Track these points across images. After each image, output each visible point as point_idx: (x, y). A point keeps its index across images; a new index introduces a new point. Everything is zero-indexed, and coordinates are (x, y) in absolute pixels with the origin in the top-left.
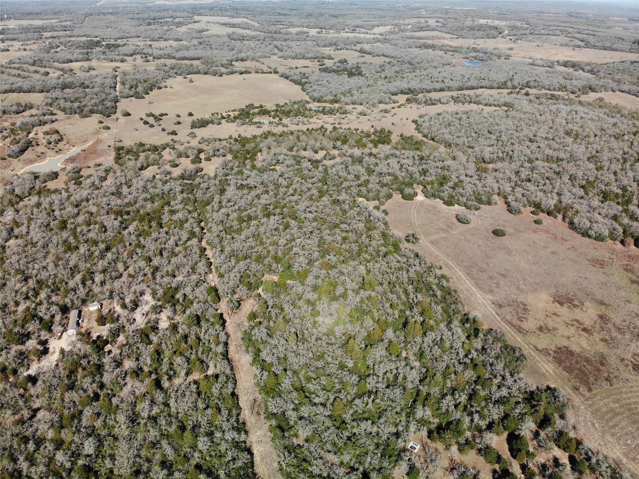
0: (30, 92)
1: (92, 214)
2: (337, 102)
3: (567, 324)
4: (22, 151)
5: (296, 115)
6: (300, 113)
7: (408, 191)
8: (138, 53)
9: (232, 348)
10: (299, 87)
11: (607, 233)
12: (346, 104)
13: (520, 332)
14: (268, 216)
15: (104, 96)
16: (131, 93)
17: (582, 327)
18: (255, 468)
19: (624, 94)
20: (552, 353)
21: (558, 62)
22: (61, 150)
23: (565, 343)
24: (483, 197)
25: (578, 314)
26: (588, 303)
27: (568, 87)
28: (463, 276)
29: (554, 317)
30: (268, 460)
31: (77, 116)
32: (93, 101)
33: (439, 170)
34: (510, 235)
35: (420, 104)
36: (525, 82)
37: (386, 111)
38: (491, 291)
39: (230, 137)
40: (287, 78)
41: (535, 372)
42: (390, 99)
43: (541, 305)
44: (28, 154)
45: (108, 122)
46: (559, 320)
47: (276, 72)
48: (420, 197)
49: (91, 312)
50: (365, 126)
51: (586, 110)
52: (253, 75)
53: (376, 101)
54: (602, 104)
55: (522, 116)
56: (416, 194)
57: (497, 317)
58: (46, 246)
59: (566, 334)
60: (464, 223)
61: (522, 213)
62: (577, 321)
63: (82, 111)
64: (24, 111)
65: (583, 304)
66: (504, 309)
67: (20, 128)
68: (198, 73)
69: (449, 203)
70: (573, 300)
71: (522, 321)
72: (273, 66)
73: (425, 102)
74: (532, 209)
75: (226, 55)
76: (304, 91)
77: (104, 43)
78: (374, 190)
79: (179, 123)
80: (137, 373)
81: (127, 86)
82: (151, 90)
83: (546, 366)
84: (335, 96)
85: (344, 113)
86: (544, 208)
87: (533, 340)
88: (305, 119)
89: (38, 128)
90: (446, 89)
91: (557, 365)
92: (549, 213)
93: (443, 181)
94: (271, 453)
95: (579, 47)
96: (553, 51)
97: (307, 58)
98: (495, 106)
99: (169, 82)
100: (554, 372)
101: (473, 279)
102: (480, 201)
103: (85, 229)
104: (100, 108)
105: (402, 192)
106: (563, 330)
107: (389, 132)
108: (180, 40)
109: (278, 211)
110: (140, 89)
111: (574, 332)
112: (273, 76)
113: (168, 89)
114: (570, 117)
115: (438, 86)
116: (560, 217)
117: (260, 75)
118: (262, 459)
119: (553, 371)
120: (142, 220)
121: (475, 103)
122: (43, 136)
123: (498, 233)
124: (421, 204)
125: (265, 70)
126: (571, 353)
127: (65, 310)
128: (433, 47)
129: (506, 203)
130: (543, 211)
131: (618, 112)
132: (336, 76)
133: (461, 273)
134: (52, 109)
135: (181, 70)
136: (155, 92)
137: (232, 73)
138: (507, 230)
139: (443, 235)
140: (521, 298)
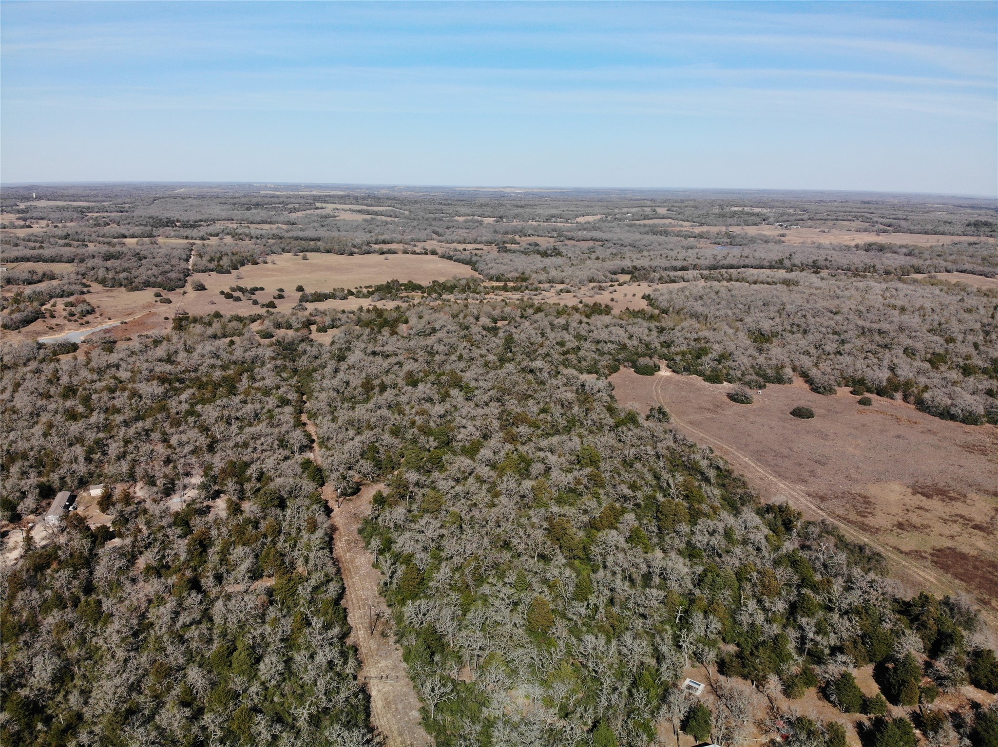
0: (53, 261)
2: (525, 280)
3: (945, 521)
4: (27, 322)
7: (643, 361)
8: (228, 234)
10: (468, 268)
11: (981, 410)
12: (540, 282)
13: (864, 530)
14: (415, 384)
16: (212, 265)
17: (971, 524)
20: (929, 557)
21: (857, 246)
22: (88, 322)
23: (949, 543)
24: (769, 371)
25: (959, 508)
26: (974, 495)
27: (878, 266)
28: (751, 463)
29: (921, 512)
30: (400, 706)
31: (123, 289)
32: (149, 272)
33: (693, 343)
34: (822, 416)
35: (652, 281)
36: (810, 261)
37: (601, 288)
38: (803, 481)
39: (361, 309)
40: (450, 258)
41: (905, 579)
42: (606, 277)
43: (893, 497)
44: (38, 325)
45: (168, 295)
46: (928, 515)
47: (434, 253)
48: (665, 373)
49: (93, 498)
50: (569, 300)
51: (911, 287)
52: (401, 256)
53: (585, 278)
56: (657, 368)
59: (947, 532)
60: (742, 402)
61: (835, 392)
62: (962, 517)
63: (131, 283)
64: (40, 281)
65: (965, 496)
66: (829, 502)
67: (30, 297)
68: (317, 250)
69: (714, 378)
70: (948, 491)
71: (866, 517)
72: (429, 248)
73: (660, 279)
74: (851, 389)
75: (360, 237)
76: (476, 270)
78: (589, 359)
79: (281, 297)
81: (206, 258)
82: (243, 265)
83: (921, 573)
84: (523, 273)
85: (536, 289)
86: (870, 385)
87: (892, 540)
88: (478, 296)
89: (58, 299)
90: (691, 267)
91: (942, 571)
92: (881, 392)
93: (700, 353)
94: (405, 694)
95: (885, 232)
96: (847, 237)
97: (480, 243)
99: (269, 258)
100: (939, 580)
102: (766, 378)
104: (159, 279)
105: (634, 365)
106: (938, 527)
107: (607, 306)
108: (293, 224)
109: (432, 378)
110: (225, 262)
111: (959, 530)
112: (430, 257)
113: (270, 265)
115: (679, 264)
116: (899, 395)
117: (410, 256)
118: (388, 704)
119: (936, 578)
120: (201, 386)
121: (737, 280)
122: (63, 307)
123: (800, 413)
124: (668, 380)
126: (964, 557)
127: (47, 493)
129: (806, 382)
130: (869, 390)
132: (523, 256)
133: (747, 459)
135: (290, 246)
136: (249, 267)
137: (368, 253)
138: (815, 410)
139: (710, 415)
140: (857, 489)
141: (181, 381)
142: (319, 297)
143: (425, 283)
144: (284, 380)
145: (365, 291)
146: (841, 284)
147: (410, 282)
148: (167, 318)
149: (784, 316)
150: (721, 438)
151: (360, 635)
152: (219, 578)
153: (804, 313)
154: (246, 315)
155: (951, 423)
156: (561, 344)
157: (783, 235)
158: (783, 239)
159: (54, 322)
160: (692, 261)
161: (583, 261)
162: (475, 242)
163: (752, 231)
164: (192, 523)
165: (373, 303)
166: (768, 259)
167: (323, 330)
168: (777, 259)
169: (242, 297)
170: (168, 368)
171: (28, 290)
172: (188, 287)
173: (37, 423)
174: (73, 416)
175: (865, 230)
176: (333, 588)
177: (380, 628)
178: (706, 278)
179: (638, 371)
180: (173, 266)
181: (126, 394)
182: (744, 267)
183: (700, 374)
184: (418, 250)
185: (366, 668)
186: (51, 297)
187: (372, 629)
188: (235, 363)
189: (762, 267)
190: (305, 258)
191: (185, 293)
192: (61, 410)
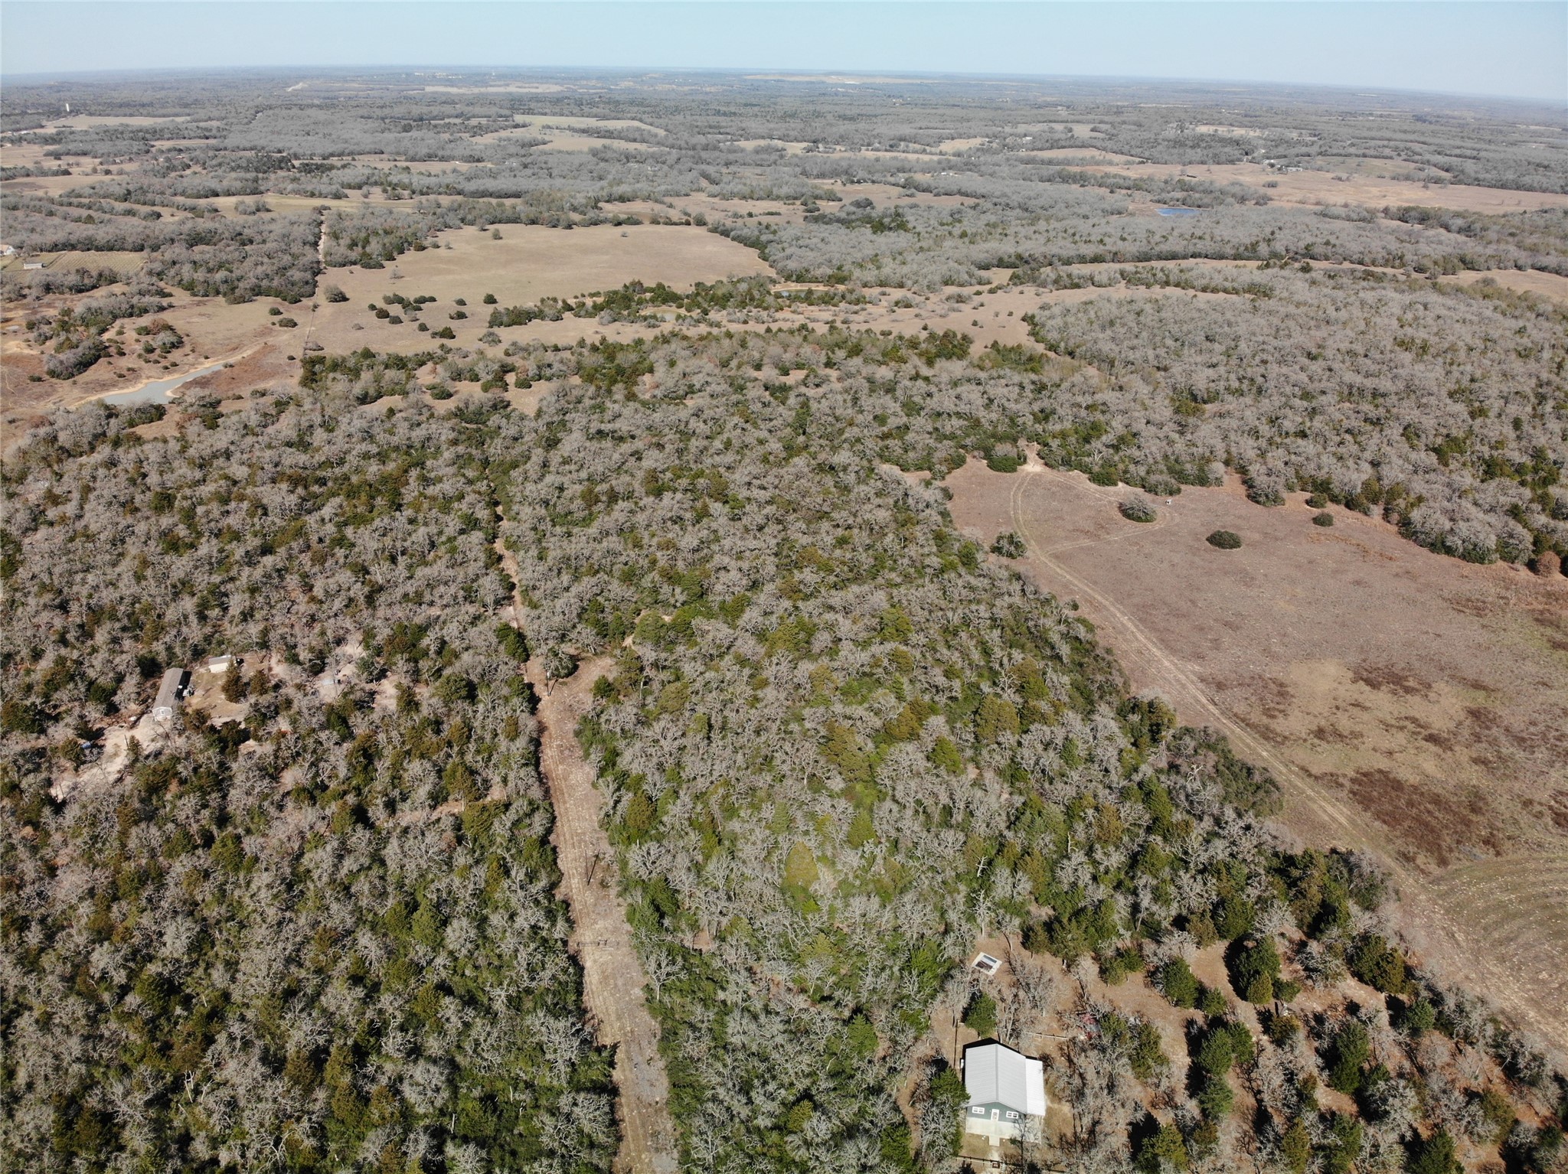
0: (111, 249)
1: (235, 483)
2: (842, 280)
3: (1388, 727)
4: (84, 365)
5: (743, 304)
6: (752, 299)
7: (1002, 449)
8: (376, 183)
9: (549, 755)
10: (754, 253)
11: (1492, 542)
12: (865, 285)
13: (1267, 738)
14: (658, 493)
15: (287, 259)
16: (354, 255)
17: (1425, 733)
18: (585, 998)
19: (1545, 275)
20: (1347, 784)
21: (1386, 211)
22: (175, 365)
23: (1383, 763)
24: (1188, 466)
25: (1415, 706)
26: (1443, 685)
27: (1409, 257)
28: (1130, 625)
29: (1355, 711)
30: (620, 982)
31: (221, 299)
32: (260, 269)
33: (1083, 413)
34: (1253, 545)
35: (1043, 285)
36: (1302, 245)
37: (960, 299)
38: (1199, 657)
39: (582, 343)
40: (725, 233)
41: (1303, 820)
42: (971, 276)
43: (1323, 686)
44: (99, 371)
45: (290, 312)
46: (1366, 716)
47: (700, 222)
48: (1033, 467)
49: (215, 676)
50: (908, 325)
51: (1450, 303)
52: (647, 228)
53: (937, 278)
54: (1488, 290)
55: (1292, 309)
56: (1022, 459)
57: (1211, 707)
58: (118, 541)
59: (1385, 745)
60: (1139, 519)
61: (1283, 502)
62: (1414, 720)
63: (233, 289)
64: (94, 287)
65: (1429, 686)
66: (1229, 692)
67: (83, 319)
68: (515, 220)
69: (1103, 478)
70: (1406, 678)
71: (1273, 717)
72: (694, 211)
73: (1056, 282)
74: (1308, 495)
75: (584, 189)
76: (765, 259)
77: (296, 163)
78: (919, 446)
79: (461, 316)
80: (312, 793)
81: (345, 241)
82: (401, 252)
83: (1329, 809)
84: (839, 268)
85: (857, 302)
86: (1337, 491)
87: (1301, 755)
88: (764, 314)
89: (126, 320)
90: (1109, 257)
91: (1360, 807)
92: (1350, 504)
93: (1090, 433)
94: (627, 967)
95: (1438, 181)
96: (1375, 191)
97: (778, 198)
98: (1226, 291)
99: (443, 237)
100: (1352, 822)
101: (1156, 630)
102: (1182, 477)
103: (216, 509)
104: (275, 283)
105: (988, 454)
106: (1375, 737)
107: (965, 338)
108: (478, 161)
109: (684, 482)
110: (374, 247)
111: (1404, 742)
112: (693, 230)
113: (442, 251)
114: (1409, 316)
115: (1089, 250)
116: (1377, 510)
117: (661, 229)
118: (605, 979)
119: (1349, 819)
120: (352, 494)
121: (1177, 285)
122: (135, 335)
123: (1221, 540)
124: (1036, 479)
125: (675, 219)
126: (1398, 785)
127: (150, 669)
128: (1082, 180)
129: (1244, 482)
130: (1335, 499)
131: (1530, 308)
132: (843, 230)
133: (1125, 620)
134: (162, 284)
135: (475, 213)
136: (411, 255)
137: (595, 223)
138: (1245, 535)
140: (1274, 671)
141: (322, 482)
142: (520, 317)
143: (682, 286)
144: (470, 482)
145: (589, 302)
146: (1340, 294)
147: (660, 286)
148: (292, 358)
149: (1234, 361)
150: (1095, 583)
151: (573, 886)
152: (391, 806)
153: (1265, 357)
154: (410, 354)
155: (1443, 559)
156: (880, 419)
157: (1273, 185)
158: (1270, 192)
159: (124, 363)
160: (1112, 245)
161: (939, 241)
162: (769, 196)
163: (1221, 176)
164: (351, 721)
165: (601, 329)
166: (1235, 241)
167: (525, 384)
168: (1247, 241)
169: (403, 316)
170: (302, 458)
171: (80, 305)
172: (320, 297)
173: (121, 555)
174: (174, 545)
175: (1407, 178)
176: (539, 822)
177: (599, 875)
178: (1130, 279)
179: (993, 465)
180: (294, 256)
181: (245, 505)
182: (1194, 256)
183: (1085, 469)
184: (675, 215)
185: (579, 931)
186: (115, 317)
187: (589, 876)
188: (397, 449)
189: (1222, 257)
190: (497, 236)
191: (316, 307)
192: (154, 533)
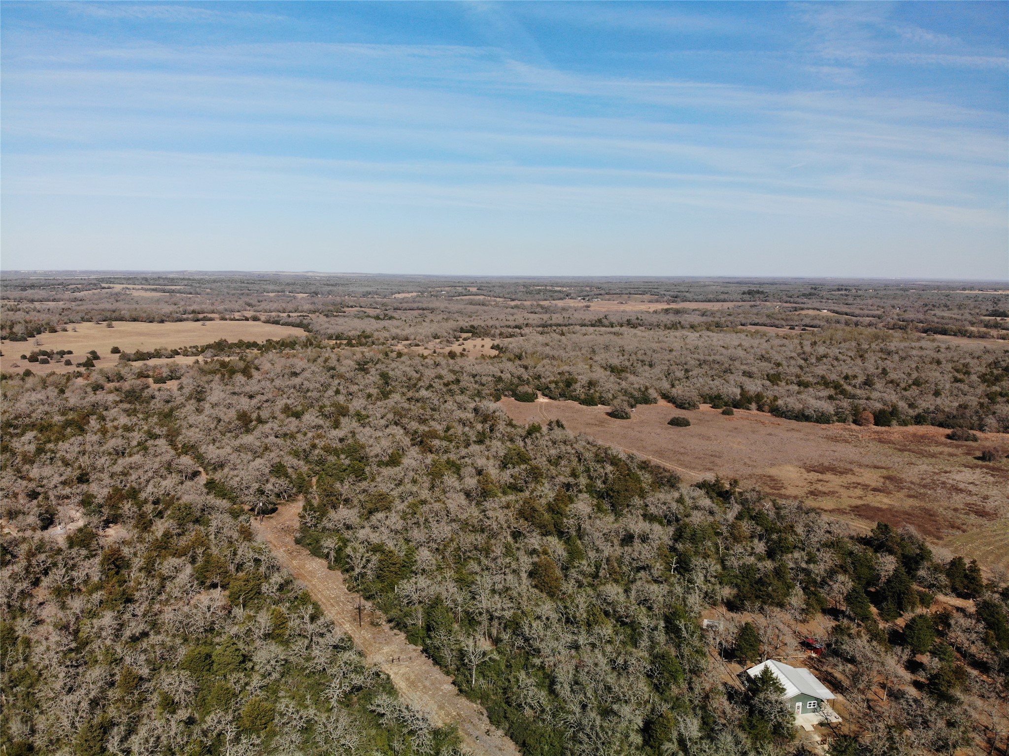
3: (847, 488)
7: (523, 389)
10: (300, 329)
14: (296, 416)
16: (4, 333)
17: (869, 488)
20: (850, 512)
21: (654, 311)
23: (861, 502)
25: (852, 478)
26: (858, 469)
29: (822, 483)
34: (698, 424)
35: (494, 336)
37: (449, 342)
40: (275, 323)
43: (793, 475)
46: (830, 485)
47: (256, 319)
48: (543, 400)
52: (220, 321)
53: (429, 334)
56: (534, 396)
59: (853, 495)
60: (622, 418)
61: (699, 408)
62: (858, 484)
65: (851, 470)
68: (122, 320)
69: (589, 401)
70: (835, 468)
72: (248, 316)
73: (501, 335)
74: (710, 404)
75: (166, 308)
76: (309, 331)
79: (96, 358)
82: (39, 333)
84: (363, 332)
86: (725, 399)
90: (524, 326)
92: (737, 405)
94: (428, 672)
95: (674, 301)
96: (643, 306)
99: (70, 327)
101: (673, 461)
102: (634, 399)
105: (513, 394)
106: (846, 493)
107: (462, 354)
110: (19, 329)
111: (862, 493)
112: (251, 323)
113: (71, 333)
116: (754, 406)
117: (230, 322)
123: (677, 423)
124: (547, 406)
126: (878, 510)
129: (669, 402)
130: (726, 405)
135: (89, 317)
136: (47, 334)
137: (181, 321)
138: (689, 420)
139: (599, 429)
141: (16, 426)
142: (142, 357)
143: (259, 341)
145: (191, 351)
147: (240, 342)
154: (64, 373)
155: (807, 424)
157: (588, 307)
166: (587, 320)
167: (161, 381)
168: (595, 319)
169: (50, 359)
177: (367, 619)
179: (519, 399)
183: (575, 399)
184: (236, 318)
185: (370, 656)
187: (357, 621)
189: (585, 325)
190: (110, 326)
